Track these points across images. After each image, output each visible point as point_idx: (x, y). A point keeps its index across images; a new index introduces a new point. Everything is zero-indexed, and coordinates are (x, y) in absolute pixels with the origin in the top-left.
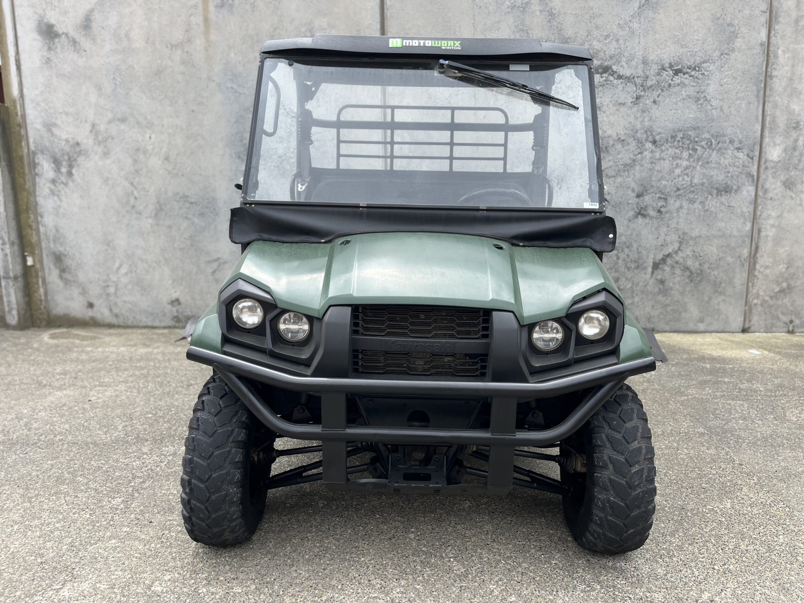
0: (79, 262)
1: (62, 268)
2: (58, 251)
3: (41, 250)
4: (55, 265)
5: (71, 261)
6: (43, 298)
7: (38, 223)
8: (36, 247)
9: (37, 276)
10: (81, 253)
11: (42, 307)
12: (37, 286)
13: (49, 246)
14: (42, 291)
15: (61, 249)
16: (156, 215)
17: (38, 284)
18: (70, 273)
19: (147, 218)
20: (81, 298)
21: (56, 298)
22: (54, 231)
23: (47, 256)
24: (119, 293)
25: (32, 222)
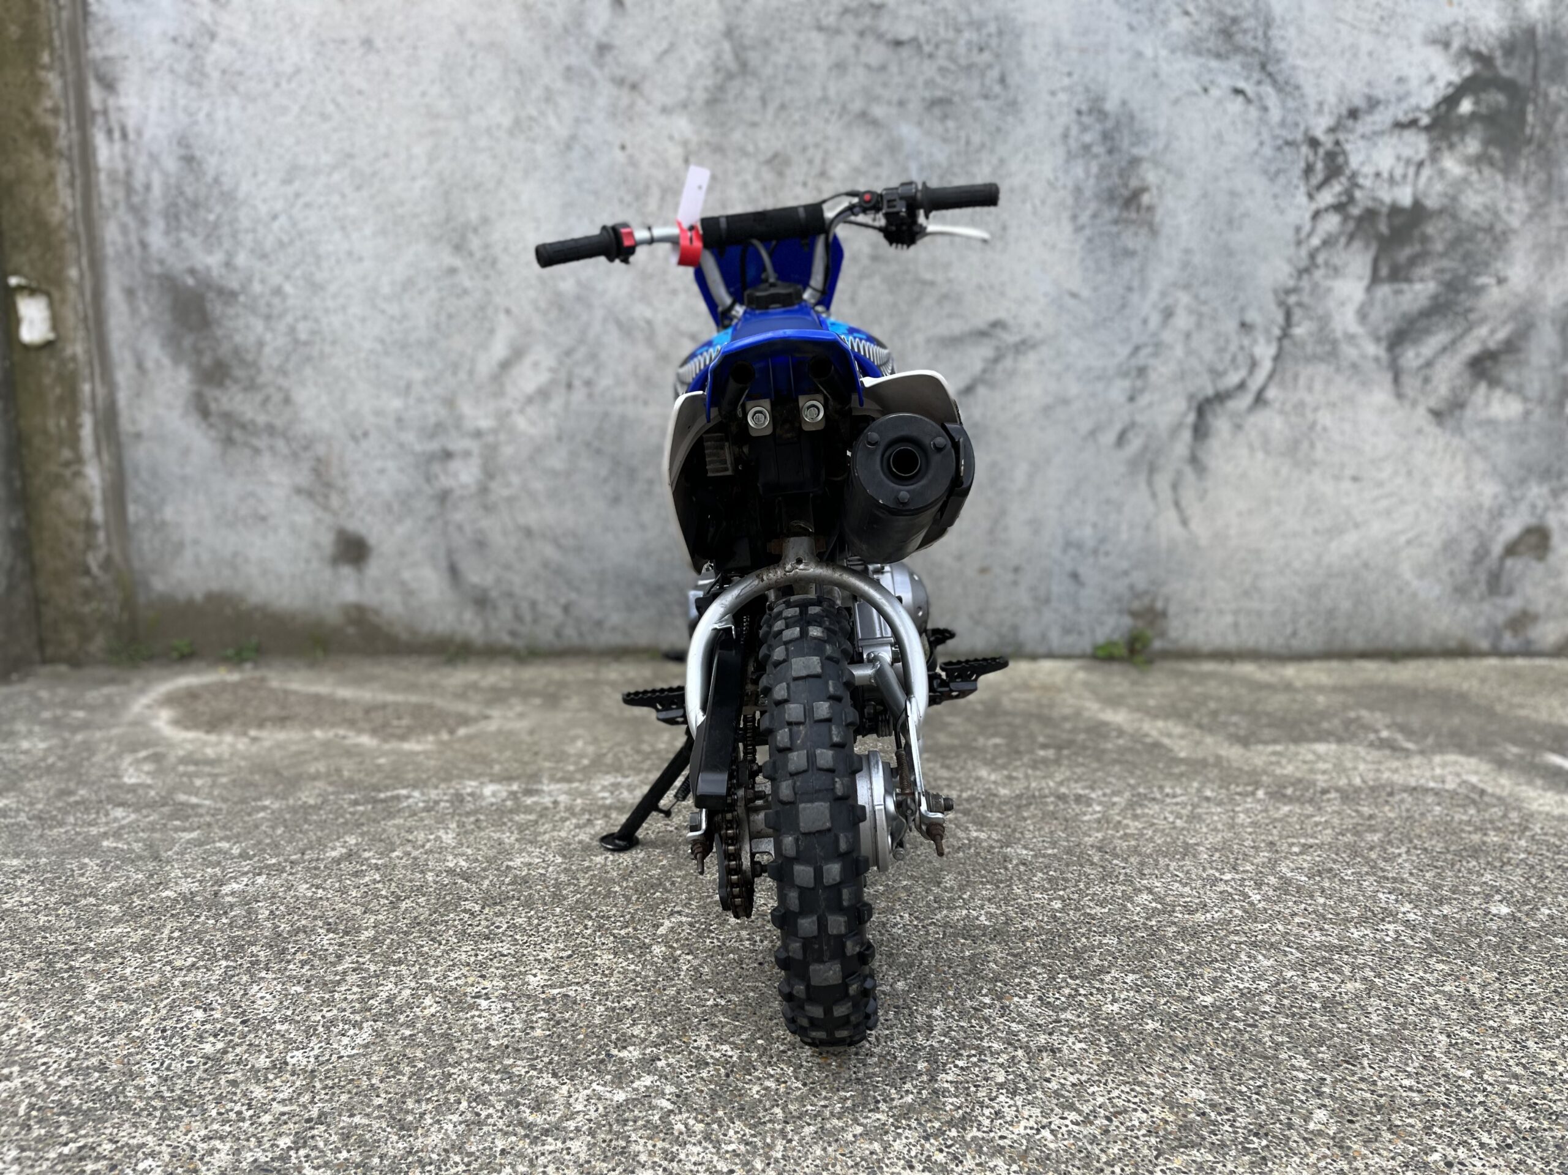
0: (303, 331)
1: (207, 361)
2: (192, 271)
3: (96, 265)
4: (172, 341)
5: (259, 325)
6: (98, 514)
7: (84, 117)
8: (70, 249)
9: (70, 401)
10: (315, 287)
11: (93, 561)
12: (66, 454)
13: (144, 245)
14: (93, 476)
15: (212, 261)
16: (714, 101)
17: (74, 441)
18: (251, 386)
19: (665, 110)
20: (305, 515)
21: (168, 513)
22: (171, 164)
23: (130, 293)
24: (499, 490)
25: (55, 111)
